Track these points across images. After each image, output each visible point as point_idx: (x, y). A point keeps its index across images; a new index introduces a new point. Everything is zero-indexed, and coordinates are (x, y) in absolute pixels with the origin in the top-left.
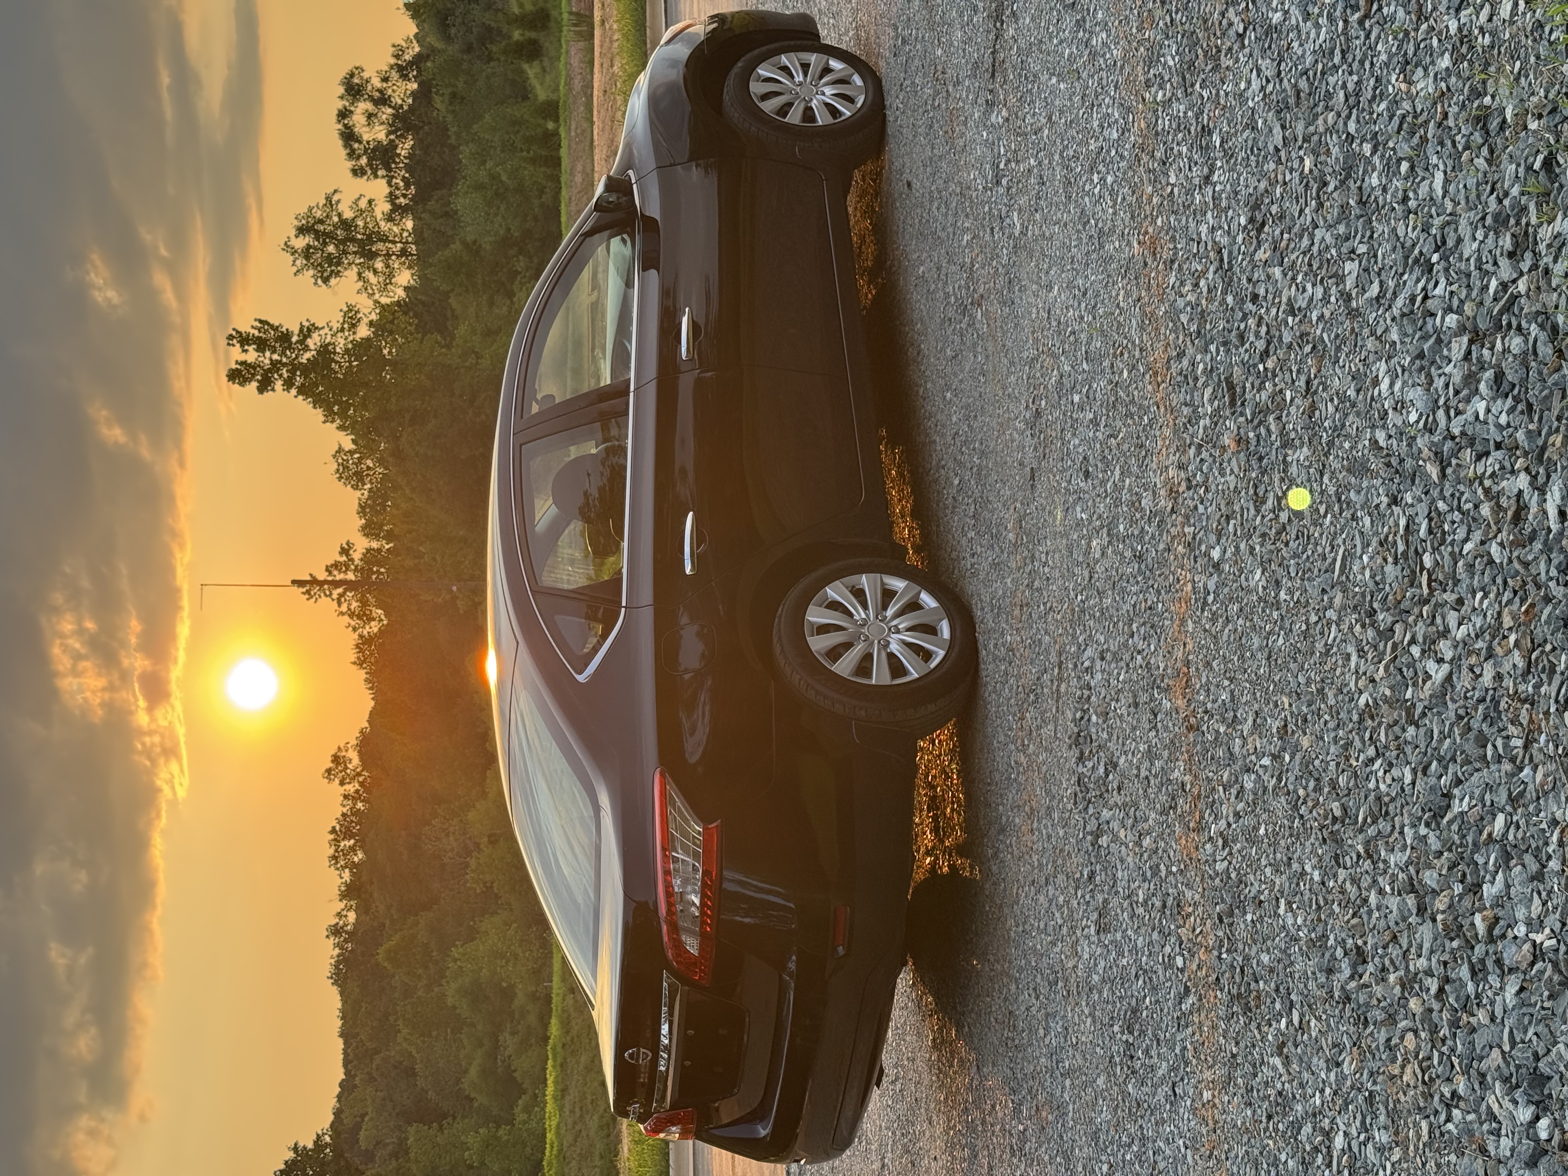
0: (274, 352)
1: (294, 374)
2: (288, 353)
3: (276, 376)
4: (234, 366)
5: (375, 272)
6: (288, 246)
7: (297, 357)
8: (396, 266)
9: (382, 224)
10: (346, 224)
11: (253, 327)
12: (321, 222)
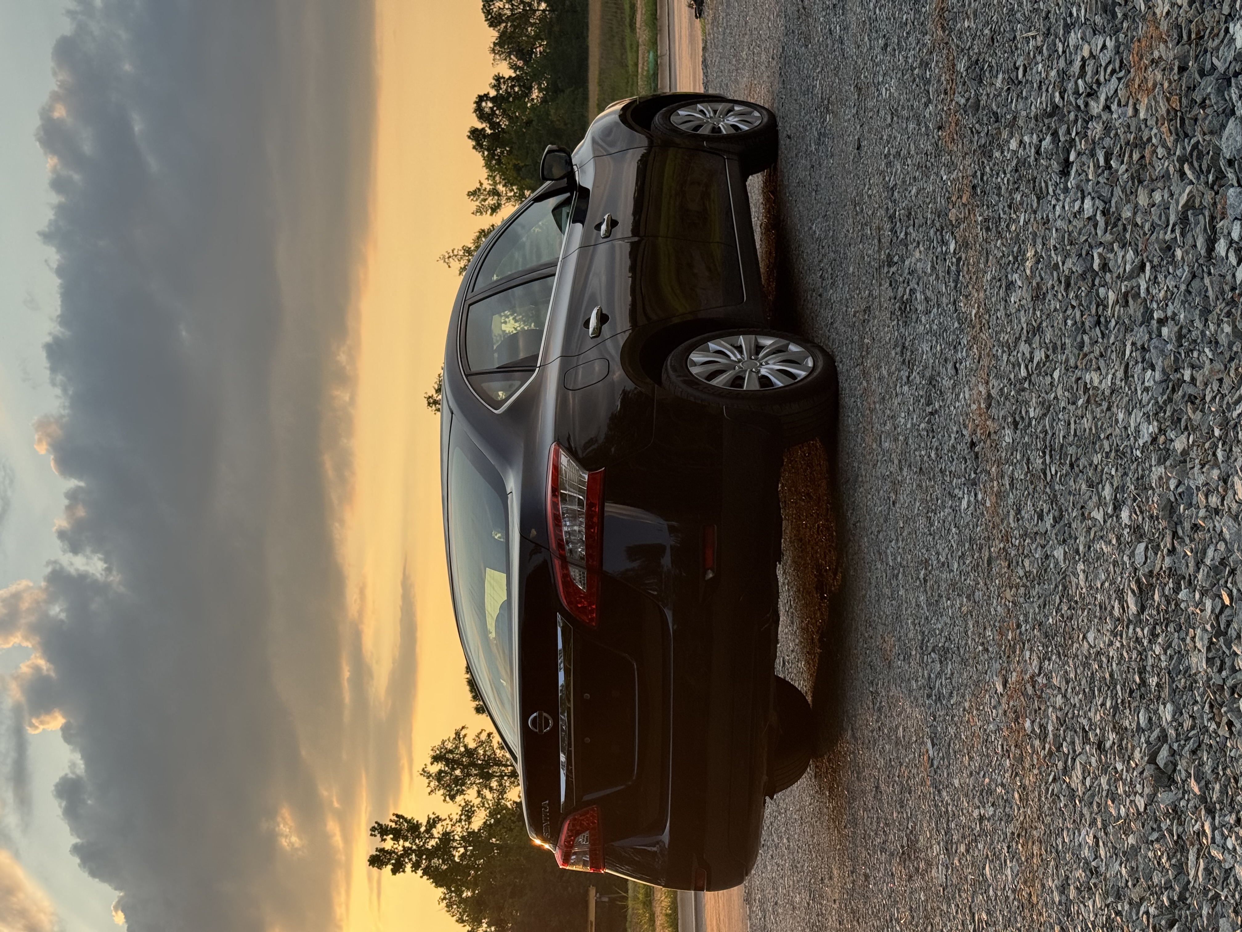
0: (406, 840)
1: (421, 857)
2: (417, 841)
3: (407, 860)
4: (374, 853)
5: (491, 789)
6: (425, 772)
7: (424, 843)
8: (507, 784)
9: (498, 751)
10: (470, 753)
11: (391, 821)
12: (451, 752)
